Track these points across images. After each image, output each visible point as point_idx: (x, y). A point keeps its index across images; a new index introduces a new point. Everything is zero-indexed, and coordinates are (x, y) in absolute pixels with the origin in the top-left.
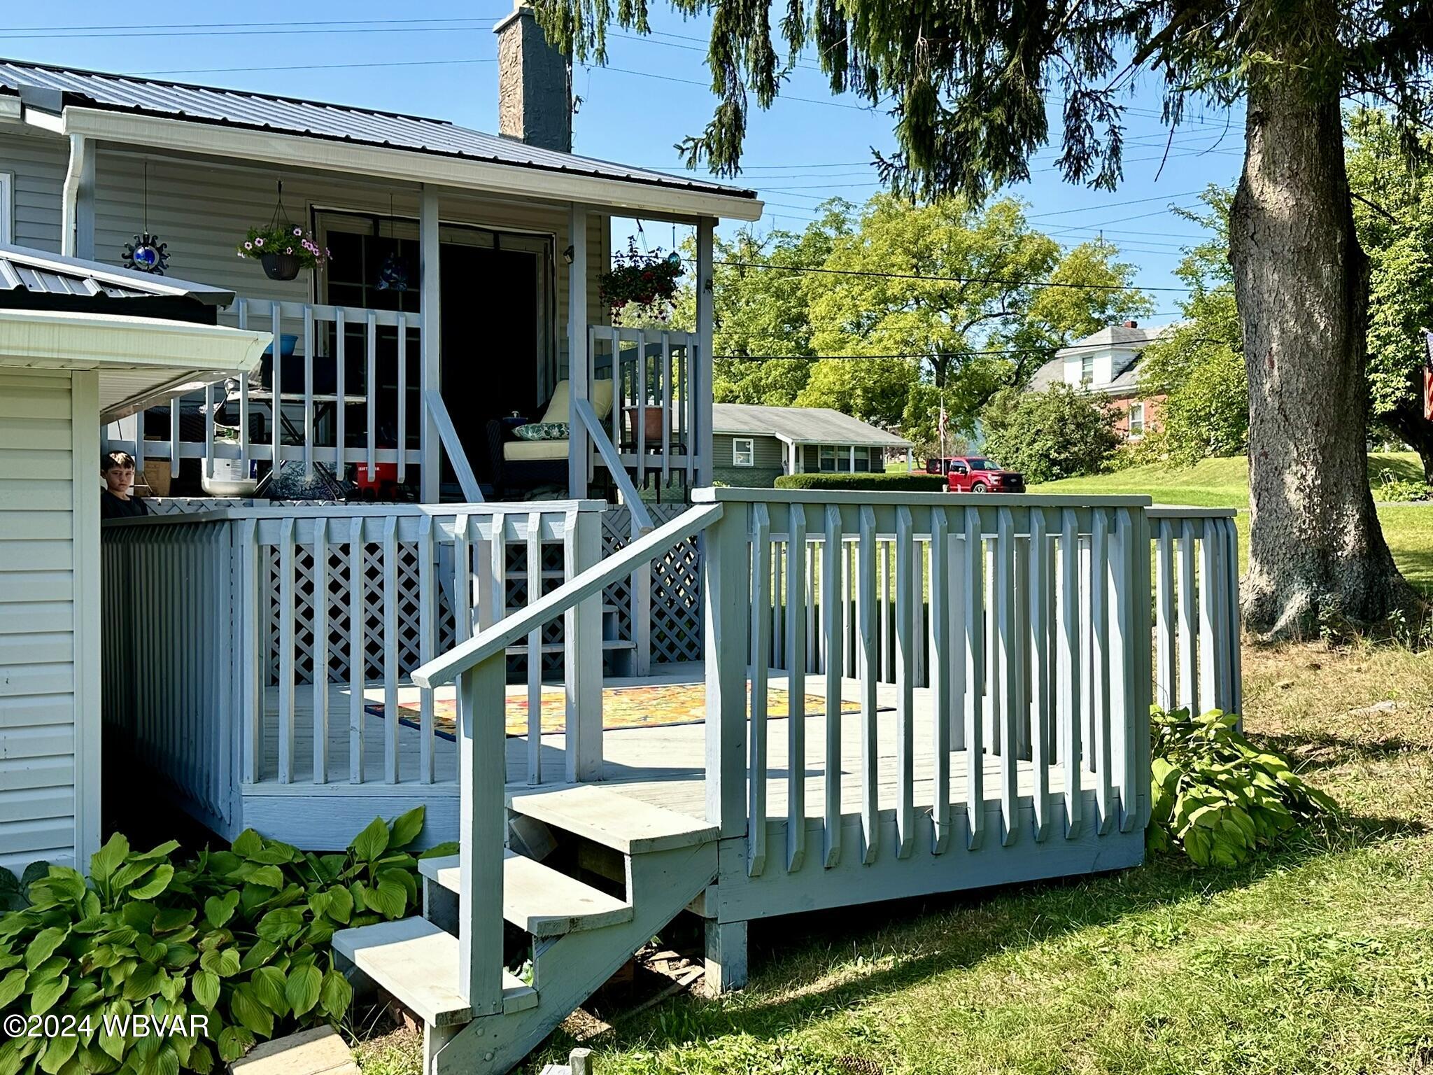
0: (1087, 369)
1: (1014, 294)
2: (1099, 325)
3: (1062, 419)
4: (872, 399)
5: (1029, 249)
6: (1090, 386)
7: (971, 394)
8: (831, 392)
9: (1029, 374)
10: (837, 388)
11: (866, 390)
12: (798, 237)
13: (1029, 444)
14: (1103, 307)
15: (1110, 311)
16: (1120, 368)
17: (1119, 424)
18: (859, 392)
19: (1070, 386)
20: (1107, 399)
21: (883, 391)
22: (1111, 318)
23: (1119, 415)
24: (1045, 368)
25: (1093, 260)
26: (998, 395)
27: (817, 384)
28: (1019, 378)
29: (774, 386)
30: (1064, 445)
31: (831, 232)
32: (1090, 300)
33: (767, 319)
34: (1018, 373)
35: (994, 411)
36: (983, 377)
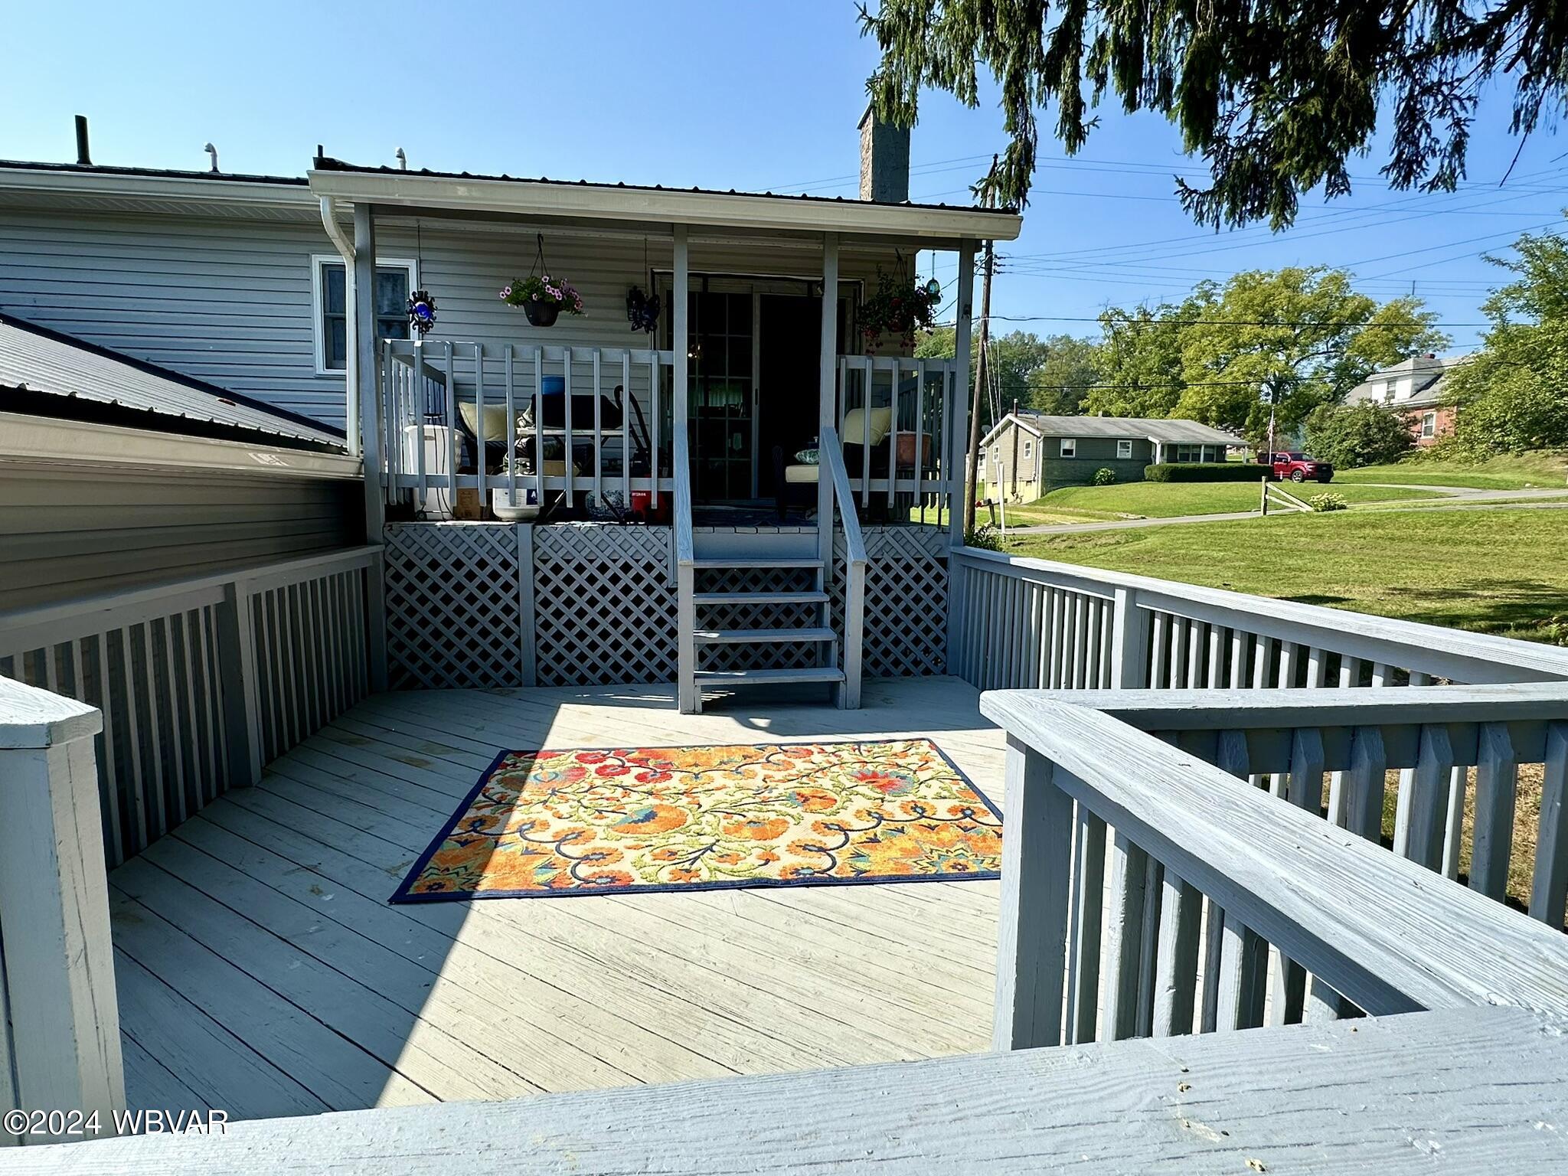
0: (1391, 389)
1: (1337, 338)
2: (1404, 357)
3: (1368, 425)
4: (1223, 413)
5: (1350, 306)
6: (1392, 401)
7: (1298, 407)
8: (1194, 408)
9: (1344, 393)
10: (1198, 405)
11: (1219, 407)
12: (1177, 308)
13: (1339, 443)
14: (1408, 344)
15: (1413, 347)
16: (1418, 388)
17: (1413, 428)
18: (1214, 408)
19: (1376, 401)
20: (1405, 410)
21: (1232, 407)
22: (1414, 352)
23: (1415, 421)
24: (1356, 388)
25: (1402, 311)
26: (1318, 409)
27: (1185, 403)
28: (1336, 397)
29: (1154, 406)
30: (1368, 443)
31: (1202, 303)
32: (1397, 339)
33: (1154, 362)
34: (1335, 393)
35: (1314, 420)
36: (1307, 396)
